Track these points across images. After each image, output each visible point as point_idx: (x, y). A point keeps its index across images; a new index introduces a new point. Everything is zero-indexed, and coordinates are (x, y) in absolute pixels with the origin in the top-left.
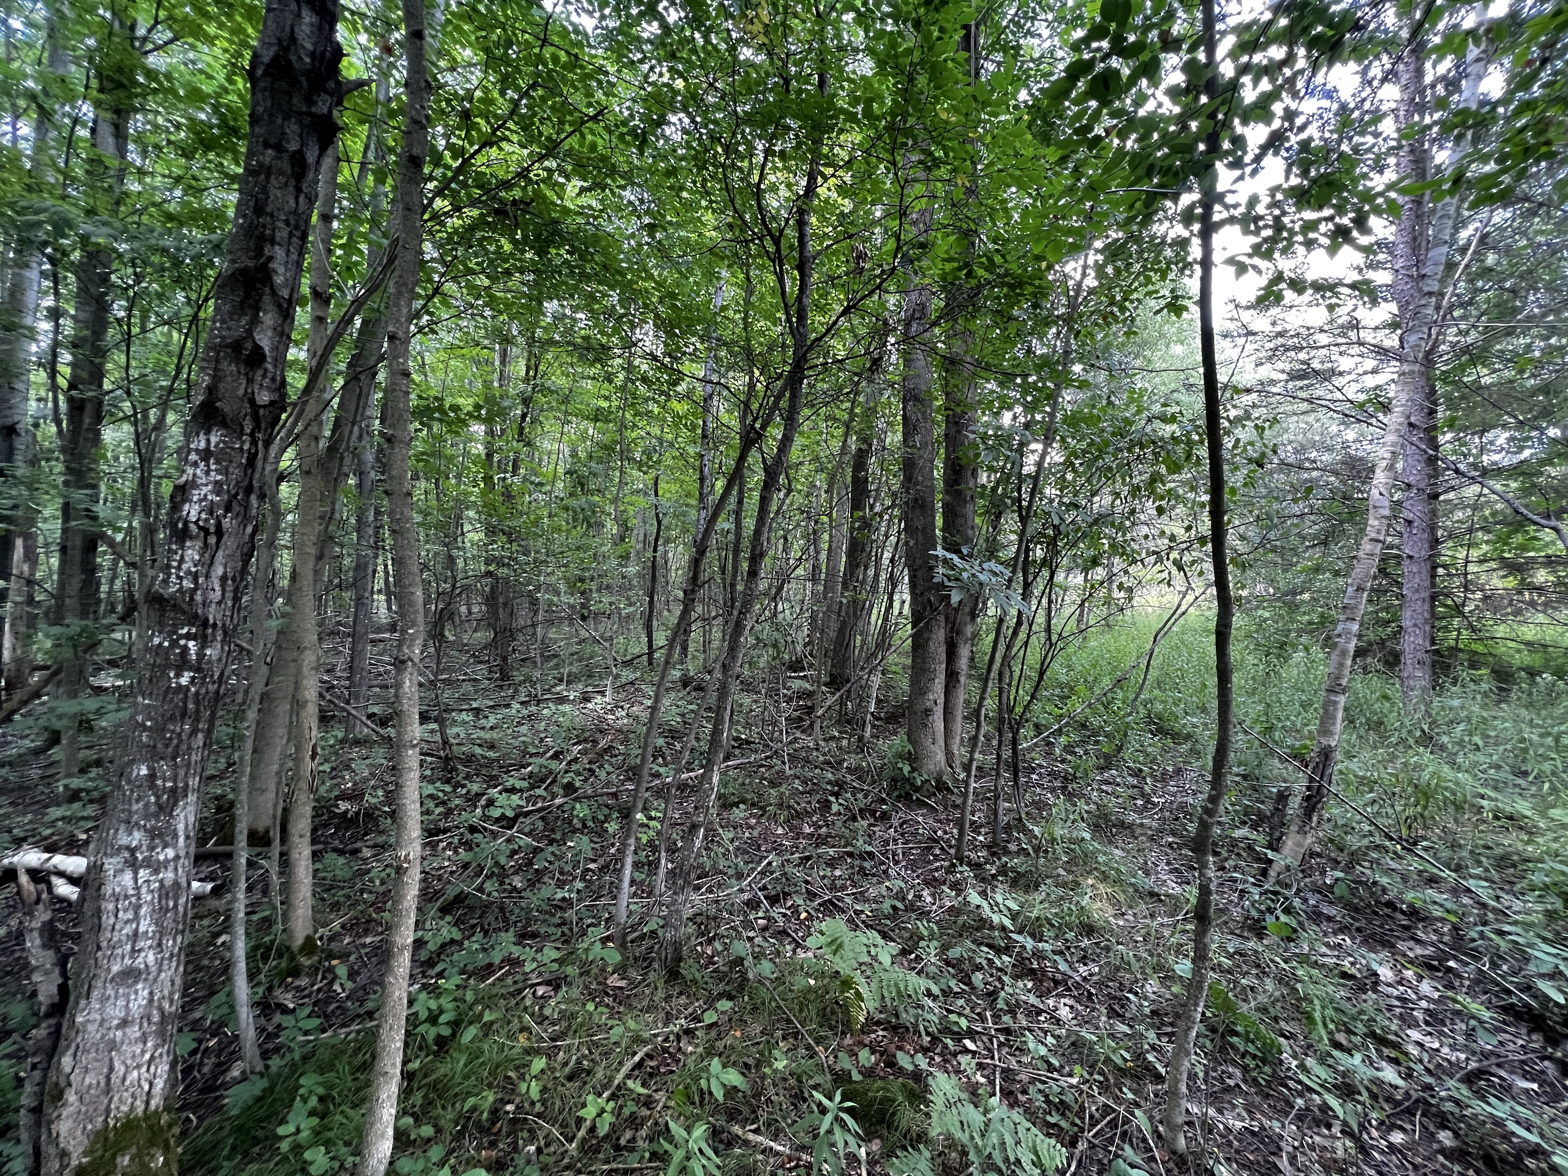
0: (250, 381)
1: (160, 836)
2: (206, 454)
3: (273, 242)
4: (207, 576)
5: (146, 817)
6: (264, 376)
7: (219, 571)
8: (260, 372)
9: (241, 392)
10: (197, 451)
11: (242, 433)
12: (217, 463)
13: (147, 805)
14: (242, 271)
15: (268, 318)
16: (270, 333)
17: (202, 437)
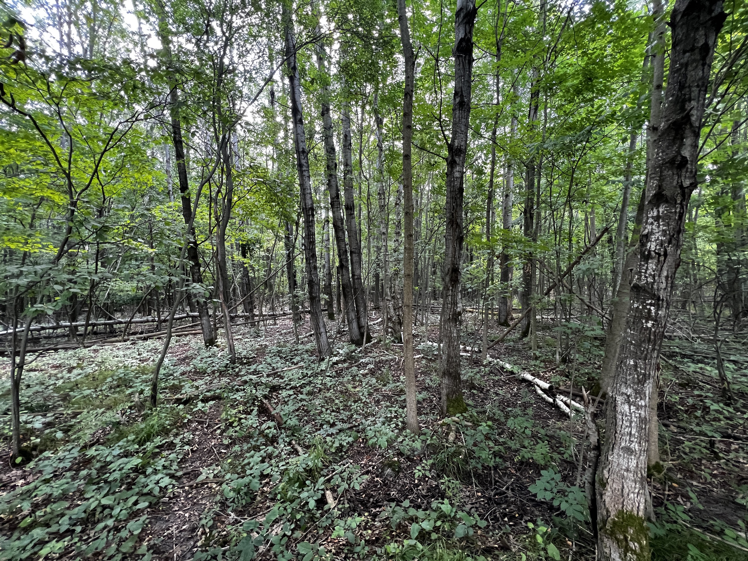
0: (680, 176)
1: (639, 393)
2: (657, 218)
3: (690, 100)
4: (659, 276)
5: (634, 383)
6: (687, 172)
7: (665, 273)
8: (684, 170)
9: (675, 183)
10: (653, 217)
11: (676, 203)
12: (663, 221)
13: (633, 378)
14: (674, 123)
15: (688, 141)
16: (689, 148)
17: (655, 210)
